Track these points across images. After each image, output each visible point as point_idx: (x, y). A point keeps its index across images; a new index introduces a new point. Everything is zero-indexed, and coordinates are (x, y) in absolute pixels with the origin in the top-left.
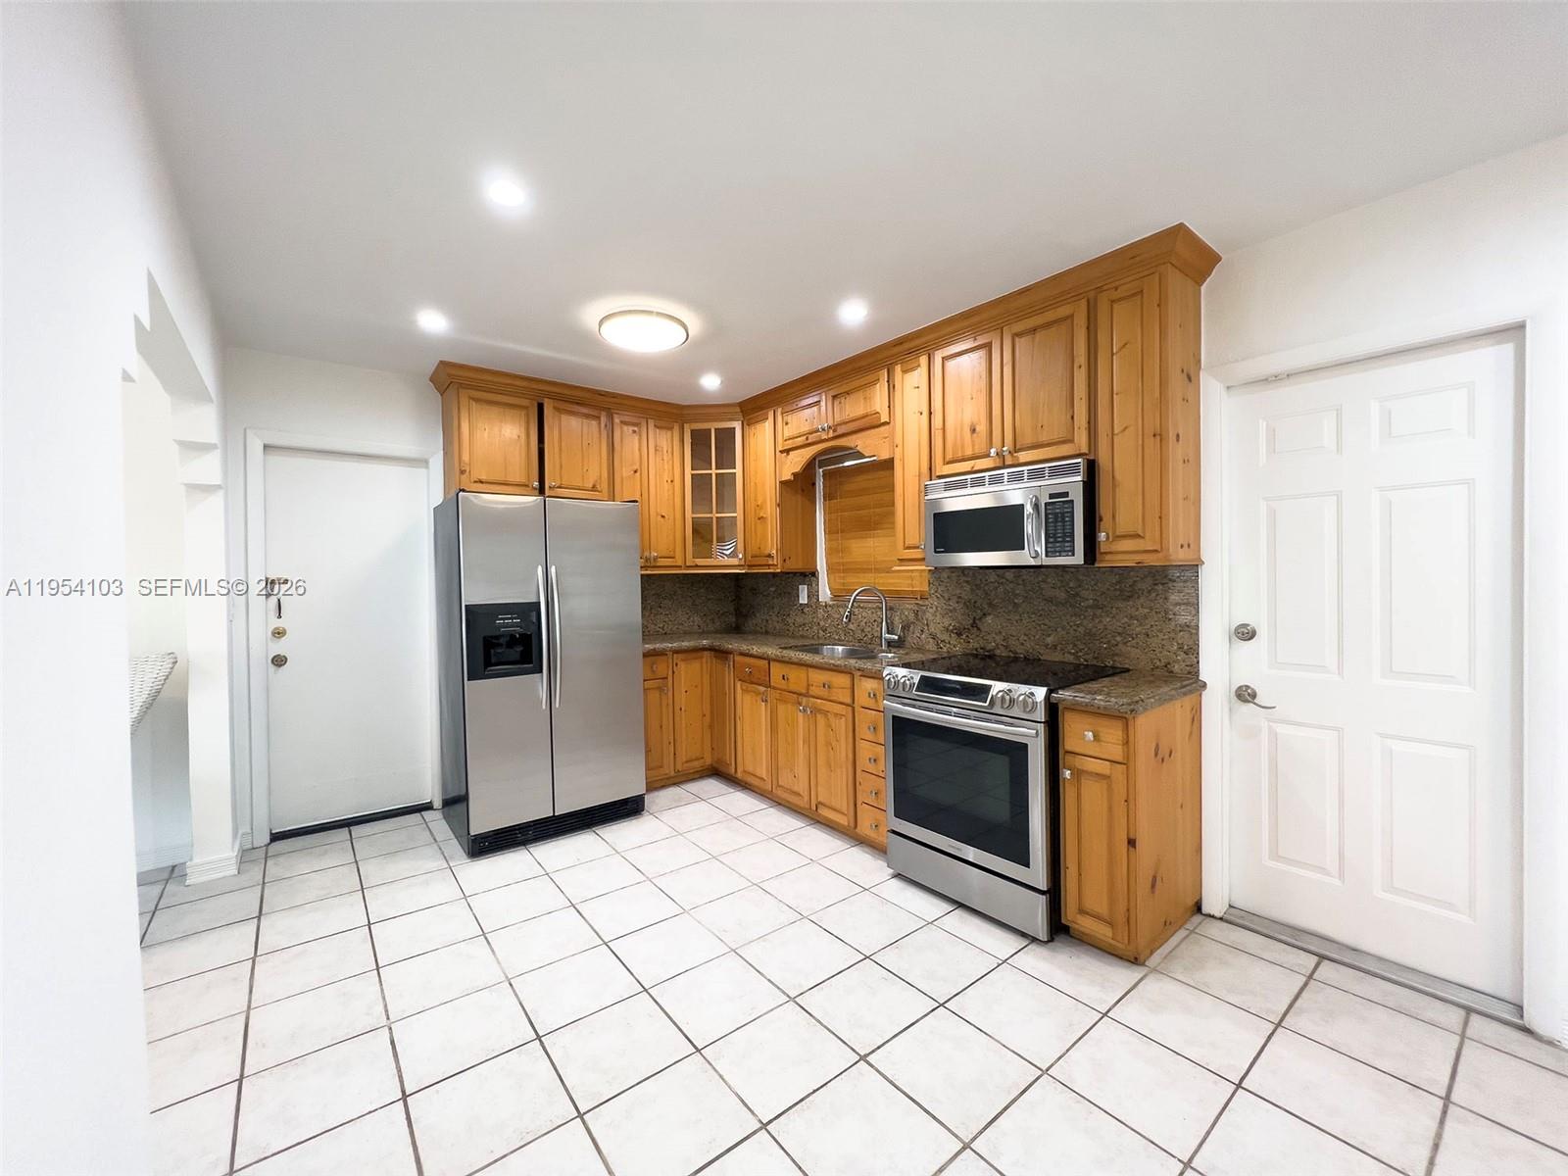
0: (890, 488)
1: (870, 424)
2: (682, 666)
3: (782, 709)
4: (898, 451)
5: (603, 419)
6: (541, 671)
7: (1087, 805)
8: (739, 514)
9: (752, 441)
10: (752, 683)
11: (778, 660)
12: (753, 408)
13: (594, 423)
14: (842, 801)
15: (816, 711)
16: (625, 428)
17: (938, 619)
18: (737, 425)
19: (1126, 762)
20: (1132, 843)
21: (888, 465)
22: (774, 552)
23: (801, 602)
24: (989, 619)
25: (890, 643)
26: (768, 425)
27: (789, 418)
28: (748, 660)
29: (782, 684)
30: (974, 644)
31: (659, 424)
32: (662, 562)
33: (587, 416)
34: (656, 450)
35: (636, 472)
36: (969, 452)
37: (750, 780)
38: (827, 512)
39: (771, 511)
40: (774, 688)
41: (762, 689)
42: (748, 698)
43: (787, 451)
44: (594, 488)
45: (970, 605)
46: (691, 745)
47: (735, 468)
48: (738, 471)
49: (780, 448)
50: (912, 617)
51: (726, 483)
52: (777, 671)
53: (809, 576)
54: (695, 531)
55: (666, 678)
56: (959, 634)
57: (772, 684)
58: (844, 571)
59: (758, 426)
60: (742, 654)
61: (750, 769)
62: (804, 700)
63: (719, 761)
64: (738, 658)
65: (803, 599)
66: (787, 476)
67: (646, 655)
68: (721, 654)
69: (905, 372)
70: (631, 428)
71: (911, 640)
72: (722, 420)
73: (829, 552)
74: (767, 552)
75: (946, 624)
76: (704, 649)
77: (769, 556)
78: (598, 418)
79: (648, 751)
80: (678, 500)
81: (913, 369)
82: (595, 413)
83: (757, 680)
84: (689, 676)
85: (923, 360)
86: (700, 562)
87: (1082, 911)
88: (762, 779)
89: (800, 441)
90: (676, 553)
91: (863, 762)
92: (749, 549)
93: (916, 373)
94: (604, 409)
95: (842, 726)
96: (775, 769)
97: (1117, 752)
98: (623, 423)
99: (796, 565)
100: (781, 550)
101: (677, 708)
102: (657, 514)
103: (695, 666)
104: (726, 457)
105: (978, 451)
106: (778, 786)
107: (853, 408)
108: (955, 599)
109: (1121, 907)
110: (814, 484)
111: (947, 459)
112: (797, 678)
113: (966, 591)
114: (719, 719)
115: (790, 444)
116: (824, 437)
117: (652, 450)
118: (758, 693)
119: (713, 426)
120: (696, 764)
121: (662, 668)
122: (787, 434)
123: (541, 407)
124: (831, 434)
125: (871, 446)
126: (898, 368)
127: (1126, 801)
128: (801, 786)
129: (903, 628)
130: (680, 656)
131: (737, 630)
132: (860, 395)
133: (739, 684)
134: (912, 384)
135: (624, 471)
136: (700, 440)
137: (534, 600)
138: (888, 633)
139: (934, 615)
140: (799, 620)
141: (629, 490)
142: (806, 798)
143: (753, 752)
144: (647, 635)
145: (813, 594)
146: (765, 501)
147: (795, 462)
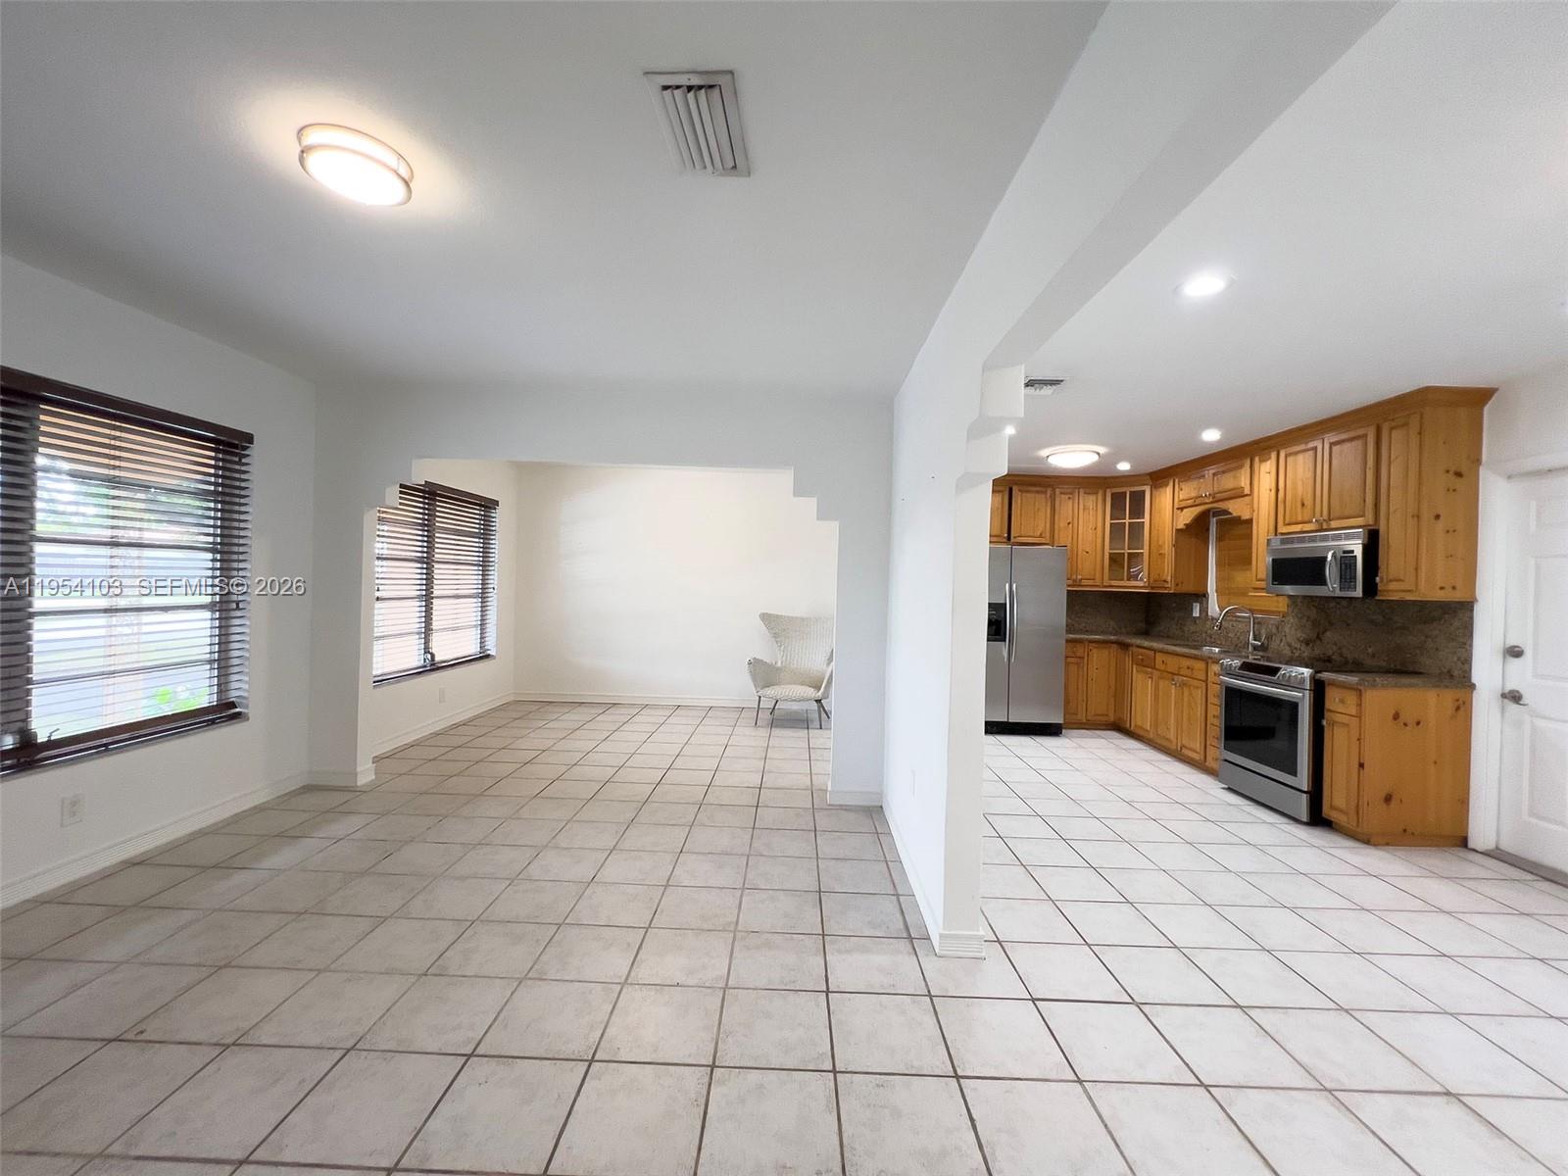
0: (1250, 536)
1: (1238, 494)
2: (1094, 651)
3: (1162, 683)
4: (1255, 514)
5: (1049, 492)
6: (1005, 641)
7: (1338, 743)
8: (1145, 551)
9: (1157, 501)
10: (1144, 666)
11: (1161, 651)
12: (1159, 477)
13: (1043, 496)
14: (1198, 745)
15: (1183, 684)
16: (1063, 496)
17: (1293, 632)
18: (1147, 489)
19: (1359, 716)
20: (1361, 765)
21: (1250, 522)
22: (1169, 578)
23: (1194, 615)
24: (1328, 634)
25: (1255, 648)
26: (1169, 490)
27: (1183, 485)
28: (1140, 650)
29: (1162, 668)
30: (1317, 652)
31: (1087, 491)
32: (1084, 582)
33: (1038, 492)
34: (1084, 509)
35: (1069, 523)
36: (1300, 519)
37: (1141, 733)
38: (1219, 550)
39: (1168, 549)
40: (1157, 670)
41: (1149, 670)
42: (1139, 676)
43: (1182, 509)
44: (1041, 536)
45: (1315, 623)
46: (1099, 703)
47: (1143, 518)
48: (1146, 519)
49: (1176, 506)
50: (1274, 630)
51: (1135, 530)
52: (1159, 657)
53: (1201, 597)
54: (1111, 558)
55: (1083, 658)
56: (1307, 644)
57: (1157, 667)
58: (1229, 594)
59: (1161, 489)
60: (1138, 647)
61: (1139, 723)
62: (1176, 677)
63: (1120, 719)
64: (1135, 649)
65: (1196, 613)
66: (1181, 526)
67: (1067, 641)
68: (1125, 646)
69: (1261, 461)
70: (1067, 497)
71: (1274, 645)
72: (1134, 486)
73: (1218, 579)
74: (1164, 578)
75: (1299, 635)
76: (1112, 642)
77: (1165, 581)
78: (1045, 492)
79: (1067, 702)
80: (1099, 541)
81: (1268, 460)
82: (1043, 489)
83: (1146, 664)
84: (1100, 660)
85: (1274, 455)
86: (1114, 583)
87: (1332, 807)
88: (1147, 730)
89: (1190, 502)
90: (1096, 575)
91: (1210, 720)
92: (1152, 574)
93: (1269, 462)
94: (1049, 486)
95: (1199, 694)
96: (1156, 724)
97: (1353, 710)
98: (1061, 493)
99: (1188, 587)
100: (1175, 576)
101: (1090, 679)
102: (1083, 550)
103: (1105, 653)
104: (1137, 510)
105: (1306, 519)
106: (1158, 735)
107: (1228, 482)
108: (1305, 618)
109: (1353, 804)
110: (1208, 530)
111: (1287, 522)
112: (1173, 663)
113: (1313, 613)
114: (1121, 692)
115: (1183, 504)
116: (1207, 501)
117: (1081, 507)
118: (1147, 673)
119: (1128, 490)
120: (1104, 719)
121: (1080, 650)
122: (1181, 498)
123: (1011, 490)
124: (1211, 500)
125: (1236, 508)
126: (1257, 459)
127: (1359, 740)
128: (1172, 735)
129: (1267, 638)
130: (1094, 645)
131: (1146, 633)
132: (1231, 474)
133: (1134, 667)
134: (1266, 472)
135: (1061, 523)
136: (1118, 501)
137: (1003, 602)
138: (1255, 640)
139: (1291, 628)
140: (1192, 628)
141: (1064, 537)
142: (1174, 743)
143: (1142, 714)
144: (1070, 629)
145: (1204, 610)
146: (1164, 543)
147: (1186, 517)
